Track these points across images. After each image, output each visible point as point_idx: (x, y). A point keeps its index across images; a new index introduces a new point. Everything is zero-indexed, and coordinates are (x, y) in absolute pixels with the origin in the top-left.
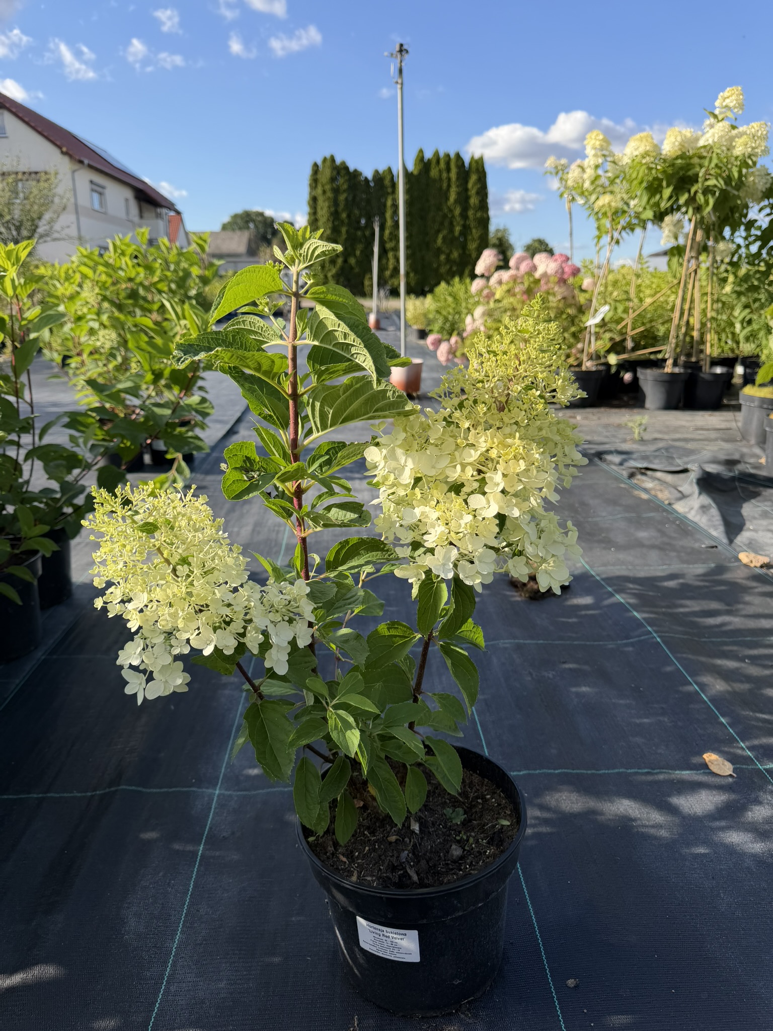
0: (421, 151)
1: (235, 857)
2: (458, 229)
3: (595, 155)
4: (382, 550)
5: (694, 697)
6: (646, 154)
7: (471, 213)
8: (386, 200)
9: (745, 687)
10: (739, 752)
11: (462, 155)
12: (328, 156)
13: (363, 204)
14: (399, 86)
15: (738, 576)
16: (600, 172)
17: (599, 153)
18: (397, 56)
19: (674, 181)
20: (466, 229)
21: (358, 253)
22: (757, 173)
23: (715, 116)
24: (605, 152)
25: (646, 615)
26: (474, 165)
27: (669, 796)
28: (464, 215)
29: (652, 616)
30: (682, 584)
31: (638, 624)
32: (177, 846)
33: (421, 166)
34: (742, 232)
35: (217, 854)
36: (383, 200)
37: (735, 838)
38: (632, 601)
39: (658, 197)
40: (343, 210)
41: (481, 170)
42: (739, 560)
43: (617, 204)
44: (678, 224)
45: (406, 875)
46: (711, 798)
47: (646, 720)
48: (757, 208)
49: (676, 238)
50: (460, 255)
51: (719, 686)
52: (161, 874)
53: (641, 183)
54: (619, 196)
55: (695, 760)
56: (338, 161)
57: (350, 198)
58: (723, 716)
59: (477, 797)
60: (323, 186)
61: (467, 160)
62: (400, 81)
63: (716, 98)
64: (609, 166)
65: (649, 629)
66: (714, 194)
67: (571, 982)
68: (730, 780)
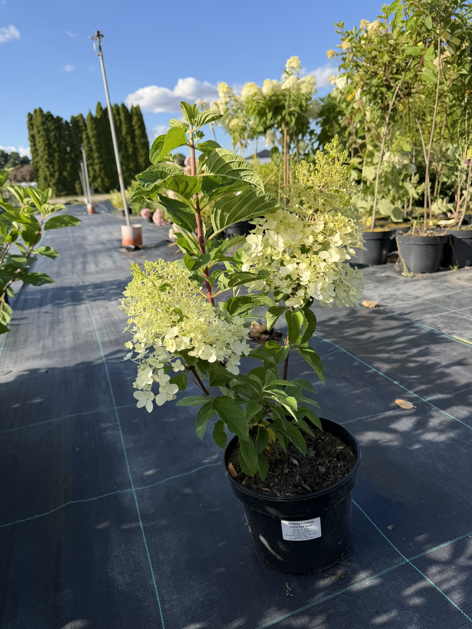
0: (99, 104)
1: (165, 522)
2: (130, 150)
3: (225, 97)
4: (250, 302)
5: (375, 375)
6: (255, 94)
7: (137, 140)
8: (82, 134)
9: (398, 365)
10: (411, 396)
11: (126, 105)
12: (37, 109)
13: (67, 138)
14: (101, 57)
15: (365, 313)
16: (229, 106)
17: (227, 95)
18: (96, 39)
19: (272, 109)
20: (135, 150)
21: (68, 168)
22: (314, 103)
23: (287, 73)
24: (230, 95)
25: (332, 340)
26: (134, 111)
27: (389, 425)
28: (133, 142)
29: (335, 339)
30: (339, 322)
31: (329, 345)
32: (125, 526)
33: (101, 112)
34: (307, 137)
35: (153, 524)
36: (79, 135)
37: (429, 436)
38: (321, 334)
39: (264, 118)
40: (54, 142)
41: (139, 113)
42: (363, 306)
43: (241, 124)
44: (274, 134)
45: (303, 488)
46: (409, 421)
47: (357, 391)
48: (315, 122)
49: (273, 142)
50: (135, 166)
51: (386, 367)
52: (123, 545)
53: (254, 111)
54: (242, 120)
55: (392, 405)
56: (45, 112)
57: (57, 134)
58: (395, 381)
59: (318, 439)
60: (37, 127)
61: (129, 108)
62: (100, 54)
63: (286, 63)
64: (233, 103)
65: (337, 346)
66: (294, 115)
67: (390, 527)
68: (414, 410)
